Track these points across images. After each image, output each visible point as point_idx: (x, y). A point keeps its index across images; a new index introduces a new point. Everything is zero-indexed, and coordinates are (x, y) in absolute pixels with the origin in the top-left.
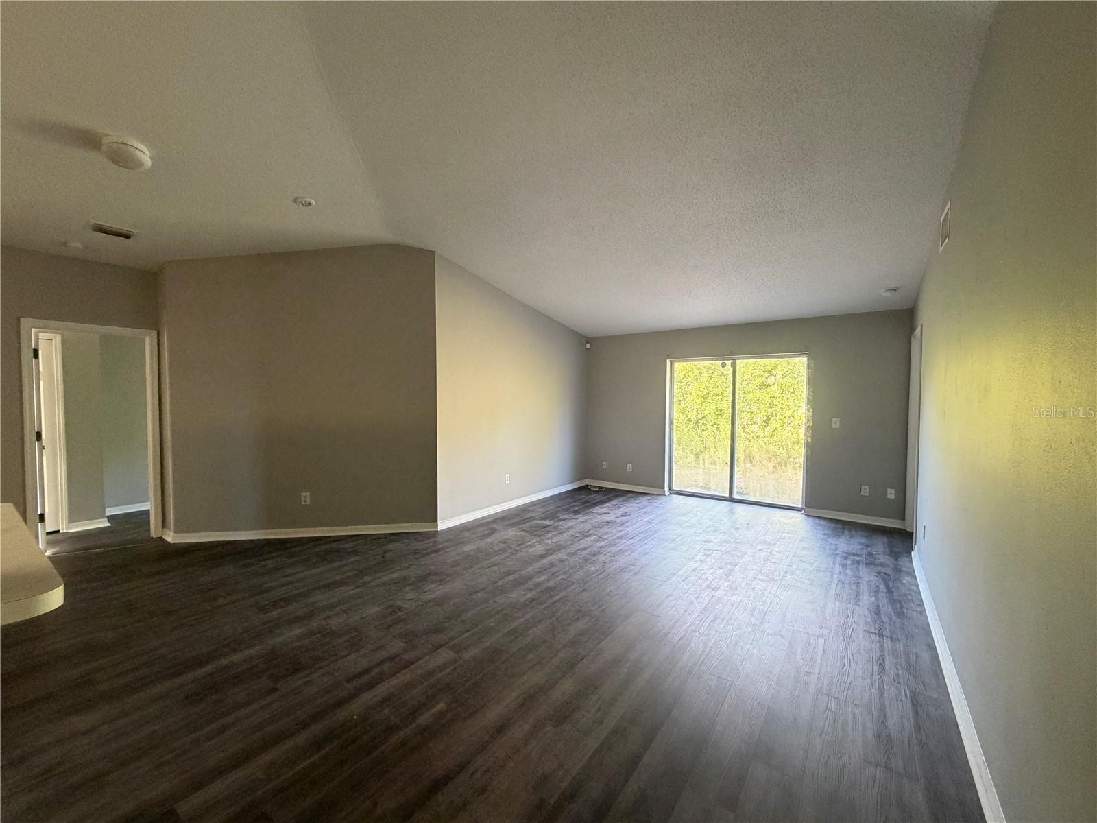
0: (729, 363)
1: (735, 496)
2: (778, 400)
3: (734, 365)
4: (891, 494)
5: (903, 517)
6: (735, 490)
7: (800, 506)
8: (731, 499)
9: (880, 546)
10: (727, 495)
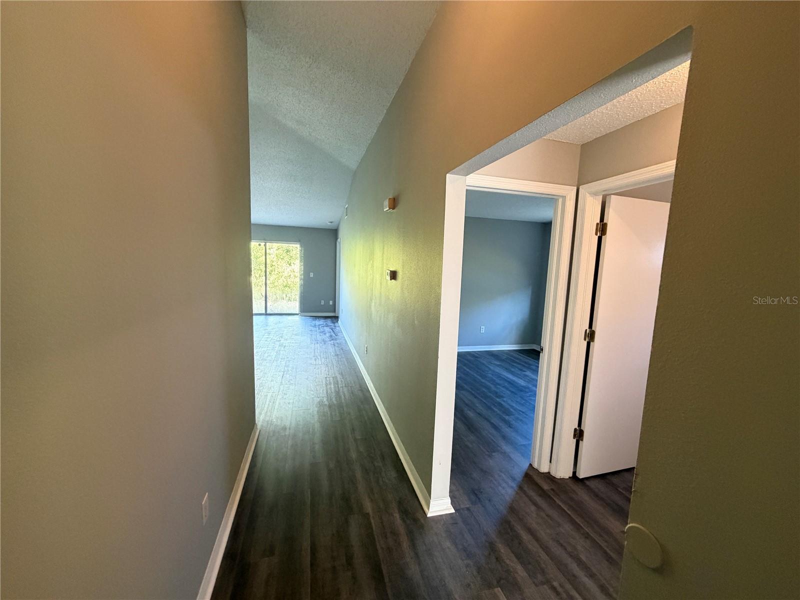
0: (263, 244)
1: (268, 313)
2: (275, 263)
3: (265, 245)
4: (331, 303)
5: (335, 311)
6: (268, 309)
7: (298, 313)
8: (266, 314)
9: (329, 322)
10: (264, 312)
